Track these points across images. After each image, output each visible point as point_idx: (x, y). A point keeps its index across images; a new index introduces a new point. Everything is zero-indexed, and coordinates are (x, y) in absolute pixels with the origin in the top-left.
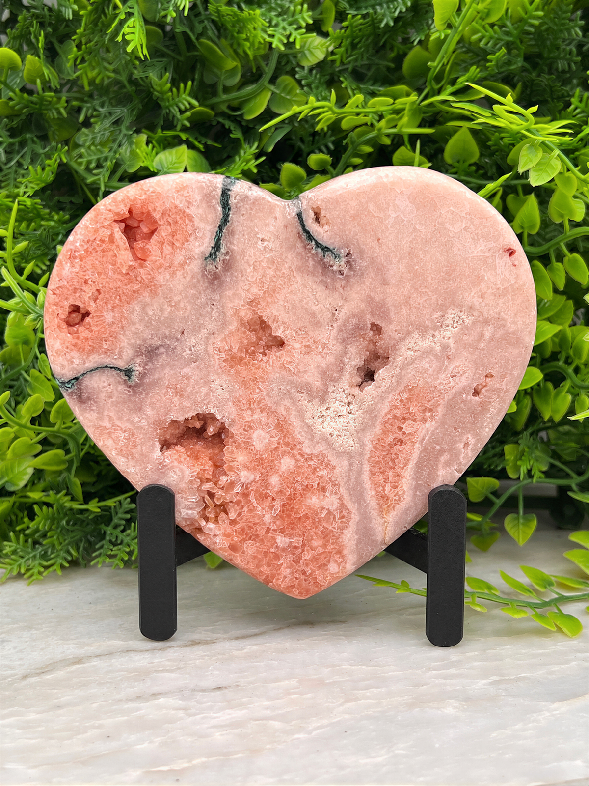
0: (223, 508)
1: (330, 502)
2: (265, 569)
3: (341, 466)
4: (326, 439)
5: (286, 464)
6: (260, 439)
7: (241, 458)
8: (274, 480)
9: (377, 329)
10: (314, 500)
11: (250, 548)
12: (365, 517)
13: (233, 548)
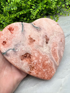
0: (33, 68)
1: (49, 62)
2: (43, 76)
3: (48, 56)
4: (45, 52)
5: (41, 57)
6: (36, 55)
7: (34, 58)
8: (40, 60)
9: (46, 36)
10: (47, 62)
11: (40, 73)
12: (55, 63)
13: (37, 74)
